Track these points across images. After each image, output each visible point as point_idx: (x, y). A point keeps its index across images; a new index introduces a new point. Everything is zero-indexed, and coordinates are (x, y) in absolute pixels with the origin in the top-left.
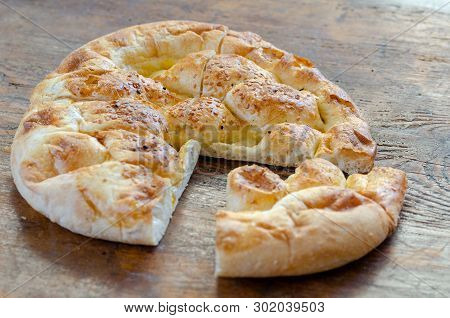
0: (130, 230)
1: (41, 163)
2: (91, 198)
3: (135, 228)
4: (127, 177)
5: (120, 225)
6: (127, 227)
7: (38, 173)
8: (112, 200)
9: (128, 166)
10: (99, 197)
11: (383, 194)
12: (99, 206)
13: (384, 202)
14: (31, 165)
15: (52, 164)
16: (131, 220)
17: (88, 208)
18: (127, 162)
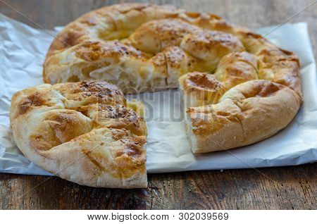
0: (129, 179)
1: (46, 135)
2: (95, 158)
3: (133, 177)
4: (116, 139)
5: (121, 176)
6: (126, 177)
7: (45, 143)
8: (112, 158)
9: (114, 130)
10: (101, 157)
11: (289, 80)
12: (103, 164)
13: (292, 86)
14: (38, 137)
15: (54, 135)
16: (129, 171)
17: (94, 166)
18: (113, 127)
